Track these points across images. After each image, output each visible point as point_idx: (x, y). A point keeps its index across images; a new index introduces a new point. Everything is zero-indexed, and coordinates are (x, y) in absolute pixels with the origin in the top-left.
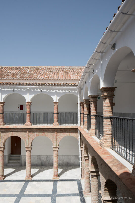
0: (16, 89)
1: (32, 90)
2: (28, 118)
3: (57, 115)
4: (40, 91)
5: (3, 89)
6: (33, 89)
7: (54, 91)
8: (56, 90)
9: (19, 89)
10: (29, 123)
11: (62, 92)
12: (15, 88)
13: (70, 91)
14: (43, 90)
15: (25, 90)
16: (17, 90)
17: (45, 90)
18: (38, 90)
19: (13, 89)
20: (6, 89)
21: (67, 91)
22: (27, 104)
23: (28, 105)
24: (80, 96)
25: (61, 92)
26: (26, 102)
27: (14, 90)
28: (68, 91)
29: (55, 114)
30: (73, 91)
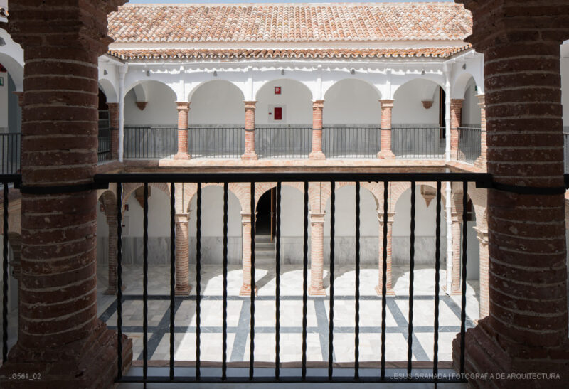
0: (289, 69)
1: (329, 69)
2: (316, 140)
3: (389, 132)
4: (349, 71)
5: (255, 69)
6: (333, 67)
7: (384, 72)
8: (389, 70)
9: (297, 69)
10: (320, 153)
11: (403, 73)
12: (285, 65)
13: (423, 72)
14: (356, 70)
15: (310, 70)
16: (292, 70)
17: (361, 70)
18: (345, 70)
19: (281, 68)
20: (264, 69)
21: (416, 72)
22: (315, 105)
23: (318, 109)
24: (451, 84)
25: (401, 72)
26: (314, 100)
27: (283, 72)
28: (419, 71)
29: (386, 132)
30: (432, 72)
